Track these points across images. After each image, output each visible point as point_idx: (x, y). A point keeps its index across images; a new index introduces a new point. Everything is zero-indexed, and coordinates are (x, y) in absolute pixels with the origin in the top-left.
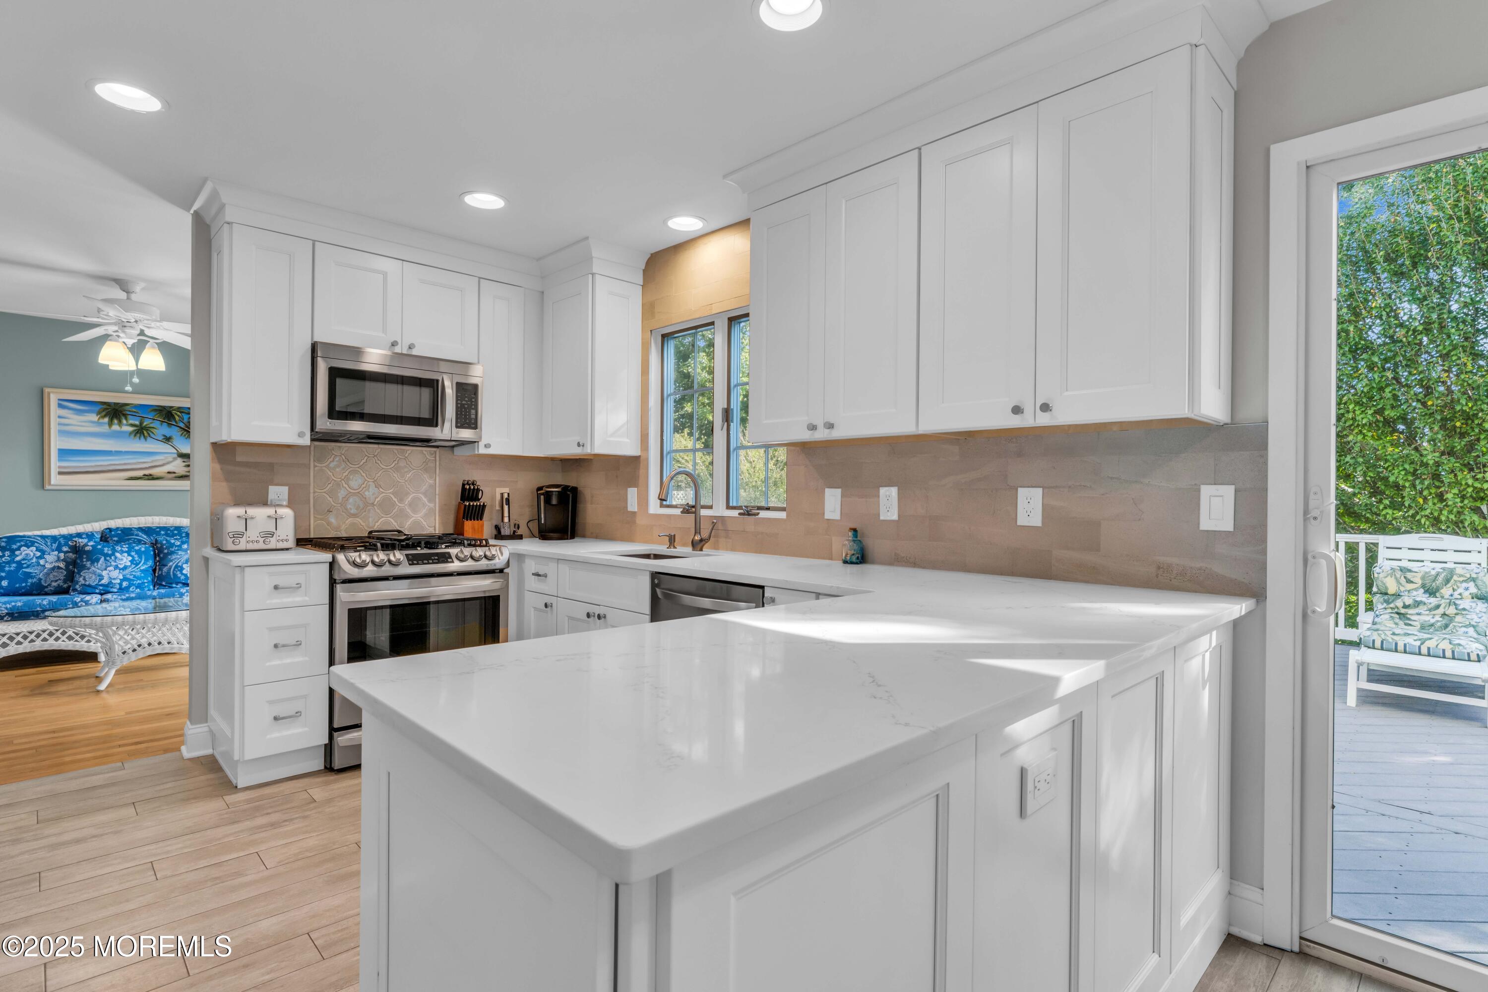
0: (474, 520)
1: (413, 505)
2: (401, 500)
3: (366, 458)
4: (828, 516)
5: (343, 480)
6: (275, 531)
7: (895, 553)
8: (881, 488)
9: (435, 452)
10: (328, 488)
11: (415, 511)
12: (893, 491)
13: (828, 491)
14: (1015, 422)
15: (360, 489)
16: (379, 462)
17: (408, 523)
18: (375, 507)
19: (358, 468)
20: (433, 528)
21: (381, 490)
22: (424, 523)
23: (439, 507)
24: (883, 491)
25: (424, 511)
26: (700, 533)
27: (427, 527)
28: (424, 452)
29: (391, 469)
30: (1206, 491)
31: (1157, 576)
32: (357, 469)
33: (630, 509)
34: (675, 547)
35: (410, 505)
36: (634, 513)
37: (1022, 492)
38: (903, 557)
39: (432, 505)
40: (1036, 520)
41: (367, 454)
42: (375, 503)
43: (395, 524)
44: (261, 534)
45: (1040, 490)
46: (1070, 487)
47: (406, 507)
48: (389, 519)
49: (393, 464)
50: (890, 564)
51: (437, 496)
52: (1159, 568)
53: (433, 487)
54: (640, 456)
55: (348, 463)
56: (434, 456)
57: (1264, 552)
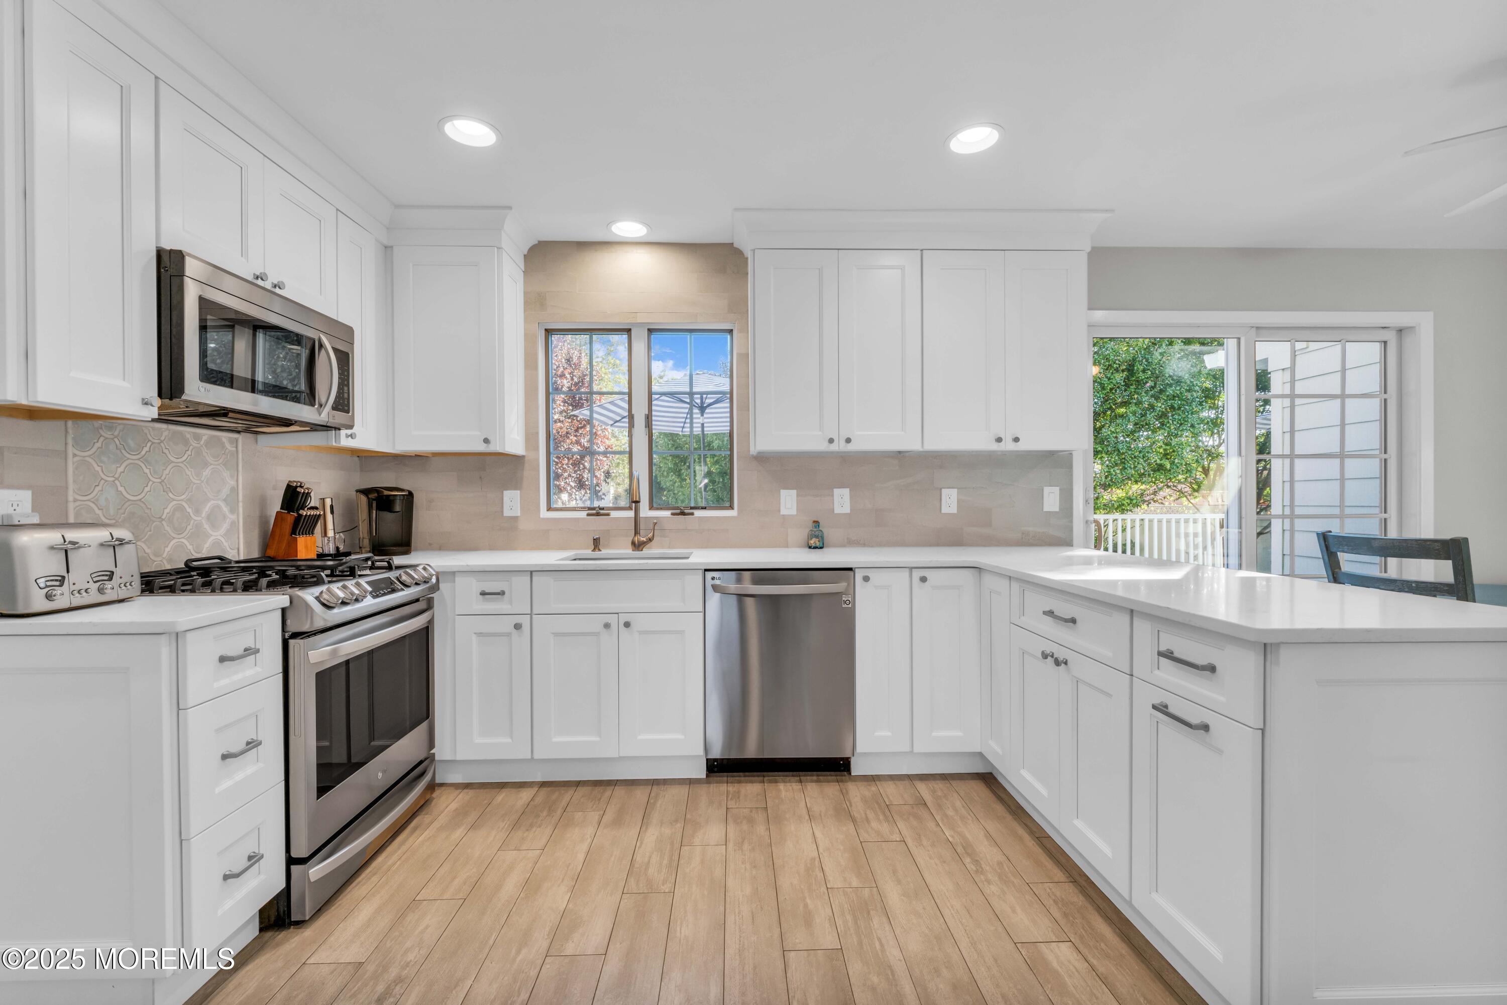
0: (309, 534)
1: (212, 518)
2: (197, 512)
3: (149, 444)
4: (783, 511)
5: (117, 479)
6: (112, 568)
7: (848, 538)
8: (834, 489)
9: (237, 440)
10: (95, 493)
11: (214, 526)
12: (846, 492)
13: (783, 493)
14: (995, 447)
15: (143, 494)
16: (166, 451)
17: (207, 545)
18: (164, 522)
19: (139, 459)
20: (236, 551)
21: (170, 495)
22: (226, 544)
23: (243, 519)
24: (837, 492)
25: (225, 526)
26: (640, 533)
27: (228, 549)
28: (224, 440)
29: (182, 462)
30: (1047, 490)
31: (1022, 538)
32: (137, 462)
33: (507, 513)
34: (600, 550)
35: (208, 518)
36: (515, 519)
37: (945, 492)
38: (855, 540)
39: (234, 517)
40: (954, 510)
41: (150, 438)
42: (163, 517)
43: (190, 547)
44: (93, 576)
45: (956, 490)
46: (974, 488)
47: (204, 521)
48: (183, 540)
49: (186, 456)
50: (843, 546)
51: (241, 504)
52: (1023, 533)
53: (235, 490)
54: (523, 456)
55: (123, 451)
56: (235, 445)
57: (1071, 522)
